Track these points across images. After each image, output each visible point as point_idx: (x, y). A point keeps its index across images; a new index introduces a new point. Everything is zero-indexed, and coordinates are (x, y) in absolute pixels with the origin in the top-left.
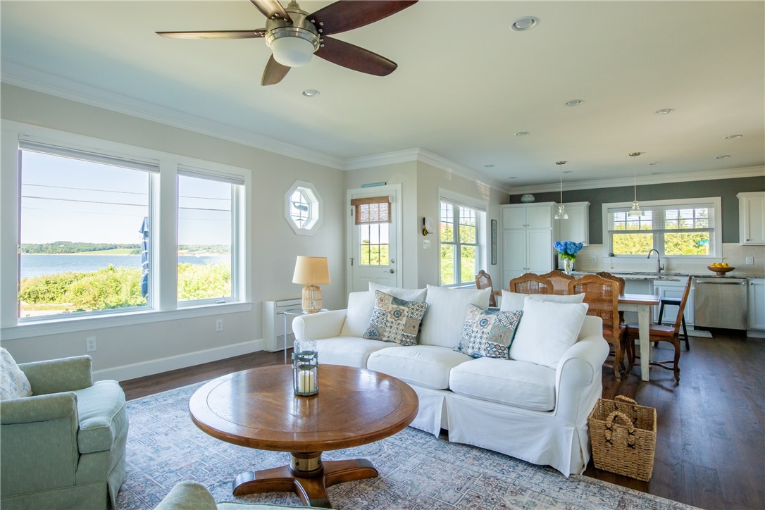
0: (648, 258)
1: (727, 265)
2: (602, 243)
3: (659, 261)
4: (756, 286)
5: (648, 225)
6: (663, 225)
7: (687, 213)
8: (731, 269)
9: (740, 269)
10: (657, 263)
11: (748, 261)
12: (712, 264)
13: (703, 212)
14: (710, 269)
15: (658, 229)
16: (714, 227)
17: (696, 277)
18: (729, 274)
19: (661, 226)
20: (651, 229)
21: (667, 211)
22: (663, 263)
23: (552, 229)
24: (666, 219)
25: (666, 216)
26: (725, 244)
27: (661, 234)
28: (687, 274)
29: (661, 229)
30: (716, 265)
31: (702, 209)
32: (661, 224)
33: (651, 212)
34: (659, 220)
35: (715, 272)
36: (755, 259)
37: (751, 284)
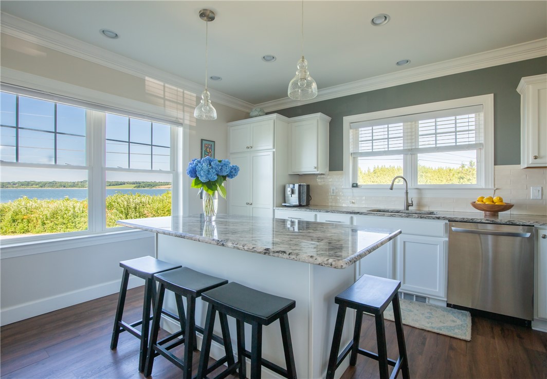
0: (391, 189)
1: (501, 200)
2: (342, 170)
3: (407, 193)
5: (398, 144)
6: (417, 141)
7: (446, 123)
8: (508, 207)
9: (521, 206)
10: (404, 195)
12: (479, 197)
13: (467, 120)
14: (474, 205)
15: (409, 148)
16: (483, 142)
17: (451, 220)
18: (503, 216)
19: (413, 144)
20: (402, 148)
21: (420, 122)
22: (413, 196)
23: (274, 150)
24: (420, 133)
25: (420, 129)
26: (499, 167)
27: (413, 155)
28: (438, 216)
29: (413, 147)
30: (484, 200)
31: (466, 116)
32: (414, 141)
33: (402, 124)
34: (412, 135)
35: (483, 212)
36: (545, 190)
37: (544, 237)
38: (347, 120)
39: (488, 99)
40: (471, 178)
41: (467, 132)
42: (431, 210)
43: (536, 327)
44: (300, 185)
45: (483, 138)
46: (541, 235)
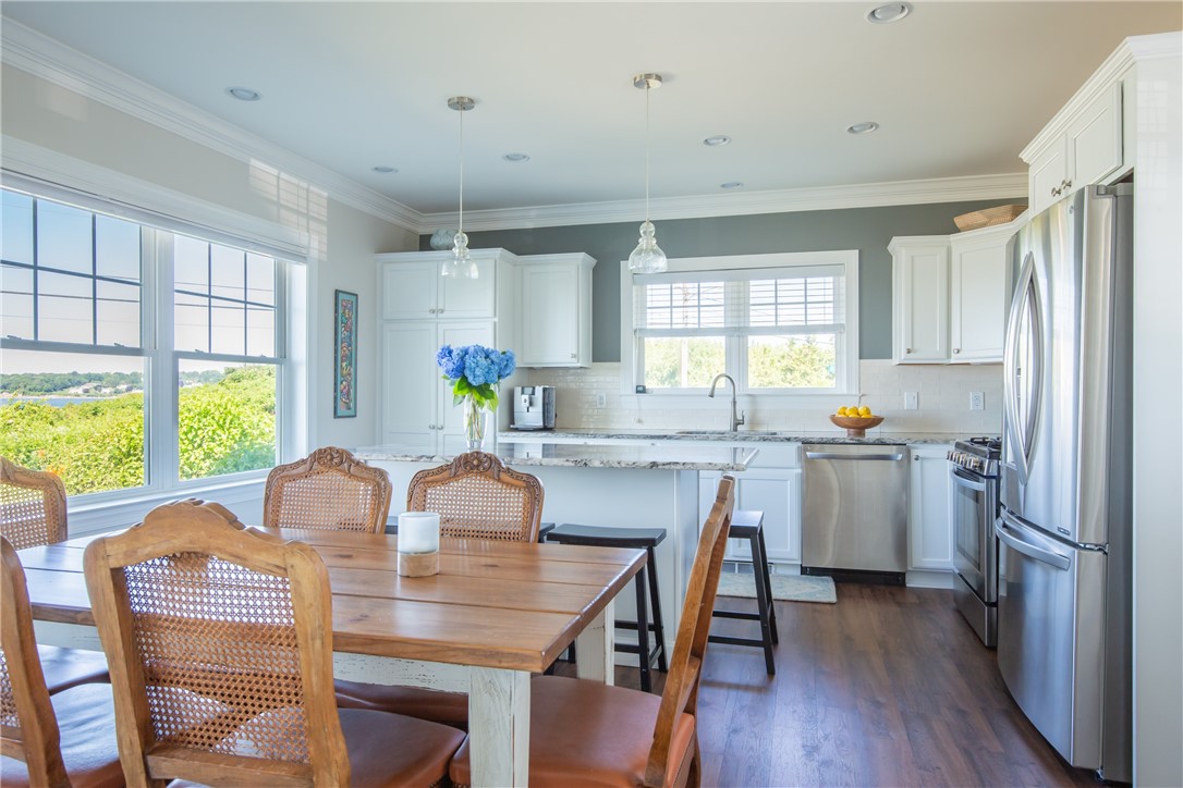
0: (712, 396)
1: (868, 411)
2: (618, 360)
3: (735, 402)
4: (927, 464)
5: (715, 317)
6: (747, 316)
7: (791, 288)
8: (876, 421)
9: (893, 421)
10: (730, 406)
11: (907, 402)
12: (839, 409)
13: (822, 287)
14: (835, 421)
15: (735, 325)
16: (844, 322)
17: (806, 442)
18: (871, 433)
19: (742, 319)
20: (722, 326)
21: (752, 282)
22: (743, 407)
23: (496, 320)
24: (752, 301)
25: (752, 295)
26: (864, 362)
27: (741, 339)
28: (788, 436)
29: (742, 325)
30: (847, 412)
31: (821, 279)
32: (742, 313)
33: (722, 284)
34: (738, 305)
35: (846, 429)
36: (921, 397)
37: (917, 459)
38: (627, 267)
39: (851, 257)
41: (822, 305)
42: (774, 428)
43: (913, 582)
44: (544, 390)
45: (844, 317)
46: (913, 457)
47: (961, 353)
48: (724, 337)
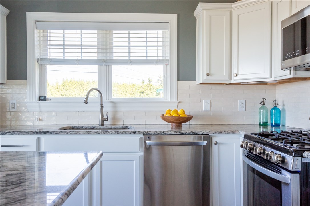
0: (86, 103)
1: (184, 112)
2: (26, 79)
3: (102, 107)
4: (222, 147)
5: (92, 54)
6: (111, 52)
7: (138, 37)
8: (188, 119)
9: (199, 117)
10: (99, 109)
11: (204, 106)
12: (166, 110)
13: (156, 36)
15: (104, 58)
16: (169, 58)
17: (147, 135)
18: (186, 127)
19: (108, 55)
20: (96, 58)
21: (114, 32)
22: (108, 110)
24: (115, 43)
25: (114, 39)
27: (108, 67)
28: (134, 130)
29: (108, 58)
30: (171, 113)
31: (155, 32)
32: (108, 51)
33: (96, 31)
34: (106, 45)
35: (171, 124)
36: (212, 103)
37: (216, 144)
38: (31, 17)
39: (172, 18)
40: (149, 93)
41: (156, 48)
42: (126, 123)
45: (169, 55)
46: (213, 143)
47: (238, 76)
48: (97, 66)
